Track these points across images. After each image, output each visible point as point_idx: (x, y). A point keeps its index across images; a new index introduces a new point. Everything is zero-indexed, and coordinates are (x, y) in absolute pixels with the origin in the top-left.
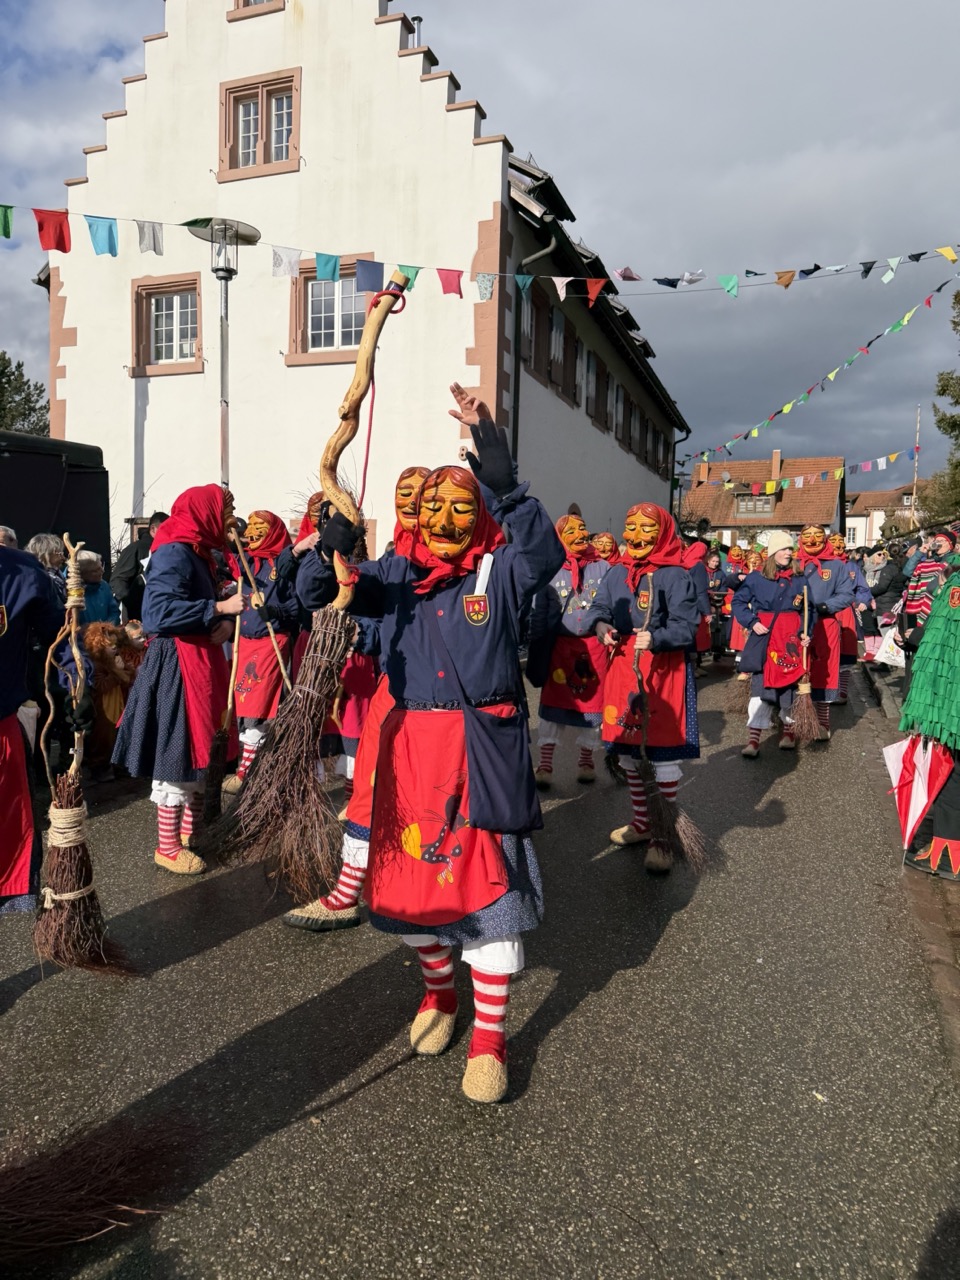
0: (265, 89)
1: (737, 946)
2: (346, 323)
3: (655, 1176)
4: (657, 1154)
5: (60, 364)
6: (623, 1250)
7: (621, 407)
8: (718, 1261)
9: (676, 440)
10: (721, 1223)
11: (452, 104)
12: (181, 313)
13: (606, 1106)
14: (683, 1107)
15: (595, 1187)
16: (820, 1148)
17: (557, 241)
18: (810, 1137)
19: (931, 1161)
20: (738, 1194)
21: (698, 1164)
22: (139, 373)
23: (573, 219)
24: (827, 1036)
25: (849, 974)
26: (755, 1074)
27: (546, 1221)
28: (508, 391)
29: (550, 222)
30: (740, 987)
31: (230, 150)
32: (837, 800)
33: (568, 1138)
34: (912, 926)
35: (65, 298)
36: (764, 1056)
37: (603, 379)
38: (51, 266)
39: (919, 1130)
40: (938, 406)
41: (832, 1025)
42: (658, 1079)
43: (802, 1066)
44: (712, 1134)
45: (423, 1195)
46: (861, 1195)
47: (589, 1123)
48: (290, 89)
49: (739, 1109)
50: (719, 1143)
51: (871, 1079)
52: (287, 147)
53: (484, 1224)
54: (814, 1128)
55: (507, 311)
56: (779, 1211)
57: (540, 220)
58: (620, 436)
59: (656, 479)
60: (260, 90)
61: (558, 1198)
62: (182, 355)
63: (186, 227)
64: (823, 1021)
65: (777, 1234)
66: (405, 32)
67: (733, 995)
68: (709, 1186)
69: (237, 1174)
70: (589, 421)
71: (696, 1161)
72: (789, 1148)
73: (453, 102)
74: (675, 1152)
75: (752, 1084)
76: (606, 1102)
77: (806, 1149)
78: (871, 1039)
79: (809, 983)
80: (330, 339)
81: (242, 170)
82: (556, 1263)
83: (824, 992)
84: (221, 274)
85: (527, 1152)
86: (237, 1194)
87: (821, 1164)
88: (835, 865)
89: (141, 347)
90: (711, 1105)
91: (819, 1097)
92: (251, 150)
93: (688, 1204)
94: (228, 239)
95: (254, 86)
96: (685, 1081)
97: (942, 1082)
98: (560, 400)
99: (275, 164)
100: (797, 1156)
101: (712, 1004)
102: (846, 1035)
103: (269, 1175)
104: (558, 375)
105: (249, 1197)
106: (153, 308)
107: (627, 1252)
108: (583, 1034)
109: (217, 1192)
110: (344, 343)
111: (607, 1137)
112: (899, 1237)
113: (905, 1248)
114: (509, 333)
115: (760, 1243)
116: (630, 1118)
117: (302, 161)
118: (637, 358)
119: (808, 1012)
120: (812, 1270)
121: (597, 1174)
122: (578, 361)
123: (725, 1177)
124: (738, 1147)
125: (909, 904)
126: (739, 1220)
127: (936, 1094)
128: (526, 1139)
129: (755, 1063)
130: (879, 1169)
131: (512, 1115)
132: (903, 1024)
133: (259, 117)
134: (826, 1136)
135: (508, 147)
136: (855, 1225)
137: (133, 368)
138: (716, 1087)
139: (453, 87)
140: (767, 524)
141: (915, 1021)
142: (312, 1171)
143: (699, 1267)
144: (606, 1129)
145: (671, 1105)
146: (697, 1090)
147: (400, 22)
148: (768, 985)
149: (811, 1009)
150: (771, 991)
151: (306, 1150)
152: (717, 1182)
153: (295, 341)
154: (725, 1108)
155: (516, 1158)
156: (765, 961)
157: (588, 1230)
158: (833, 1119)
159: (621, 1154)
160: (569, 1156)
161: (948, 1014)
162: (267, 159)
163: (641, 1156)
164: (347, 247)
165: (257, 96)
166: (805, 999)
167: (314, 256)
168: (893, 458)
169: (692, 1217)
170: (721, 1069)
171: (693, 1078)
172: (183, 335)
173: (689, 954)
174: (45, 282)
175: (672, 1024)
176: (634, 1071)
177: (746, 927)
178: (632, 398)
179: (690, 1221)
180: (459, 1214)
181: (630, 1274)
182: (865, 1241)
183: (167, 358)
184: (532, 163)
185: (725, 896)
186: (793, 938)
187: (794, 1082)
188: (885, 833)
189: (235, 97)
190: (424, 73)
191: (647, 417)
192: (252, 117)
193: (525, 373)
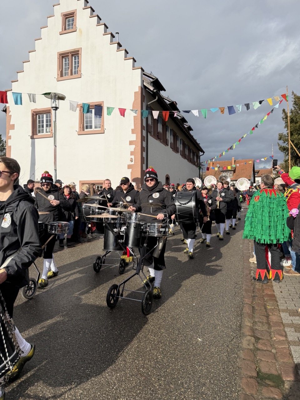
0: (71, 54)
1: (189, 300)
2: (96, 122)
3: (146, 360)
4: (148, 355)
5: (9, 135)
6: (131, 379)
7: (182, 145)
8: (157, 381)
9: (200, 155)
10: (161, 372)
11: (126, 58)
12: (46, 120)
13: (138, 343)
14: (160, 343)
15: (128, 364)
16: (195, 353)
17: (158, 98)
18: (194, 350)
19: (226, 356)
20: (168, 365)
21: (159, 358)
22: (32, 138)
23: (165, 90)
24: (207, 324)
25: (219, 307)
26: (183, 334)
27: (112, 373)
28: (145, 141)
29: (156, 92)
30: (186, 311)
31: (61, 72)
32: (231, 260)
34: (242, 294)
35: (11, 116)
36: (187, 329)
37: (175, 137)
38: (7, 106)
39: (225, 347)
40: (279, 143)
41: (209, 321)
42: (155, 336)
43: (197, 332)
44: (166, 350)
45: (79, 367)
46: (203, 364)
47: (131, 348)
48: (78, 54)
49: (176, 343)
50: (167, 352)
51: (217, 335)
52: (78, 70)
53: (94, 374)
54: (195, 348)
56: (179, 369)
57: (153, 91)
58: (182, 154)
59: (194, 166)
60: (69, 54)
62: (47, 132)
63: (43, 95)
64: (207, 320)
65: (176, 374)
66: (112, 37)
67: (183, 314)
68: (161, 363)
70: (171, 150)
71: (159, 357)
72: (187, 353)
73: (126, 57)
74: (154, 355)
75: (181, 337)
76: (138, 342)
77: (191, 353)
78: (220, 324)
79: (206, 310)
80: (91, 127)
81: (64, 77)
82: (111, 383)
83: (210, 312)
84: (54, 108)
88: (225, 278)
89: (34, 129)
90: (168, 342)
92: (67, 72)
93: (153, 368)
94: (56, 98)
95: (68, 53)
96: (162, 336)
97: (236, 336)
98: (162, 144)
99: (74, 76)
100: (189, 355)
101: (177, 316)
102: (213, 323)
104: (161, 137)
106: (38, 118)
107: (133, 380)
108: (137, 325)
110: (96, 127)
111: (136, 351)
112: (210, 374)
113: (211, 377)
114: (144, 124)
115: (171, 377)
116: (144, 346)
117: (82, 74)
118: (186, 131)
120: (183, 383)
121: (130, 361)
122: (167, 132)
123: (166, 361)
124: (172, 353)
125: (244, 288)
126: (167, 371)
127: (234, 338)
128: (112, 352)
129: (184, 331)
130: (211, 358)
131: (110, 346)
132: (230, 320)
133: (69, 62)
134: (198, 350)
135: (143, 70)
136: (199, 372)
137: (31, 136)
138: (171, 338)
139: (126, 53)
141: (234, 319)
143: (151, 383)
144: (136, 349)
145: (157, 343)
146: (165, 339)
147: (110, 35)
149: (205, 317)
150: (195, 312)
152: (163, 362)
153: (80, 127)
154: (171, 343)
155: (108, 357)
156: (196, 304)
157: (123, 375)
158: (202, 345)
159: (138, 356)
161: (245, 317)
162: (72, 74)
163: (144, 356)
165: (69, 56)
166: (204, 314)
167: (82, 103)
168: (266, 159)
169: (153, 371)
170: (174, 333)
171: (165, 336)
172: (47, 126)
173: (174, 303)
174: (5, 111)
175: (163, 322)
176: (148, 334)
178: (185, 143)
179: (153, 372)
180: (88, 372)
181: (132, 385)
182: (200, 376)
183: (42, 133)
184: (152, 74)
185: (189, 287)
186: (206, 298)
187: (194, 336)
188: (243, 269)
189: (62, 56)
190: (117, 49)
191: (190, 148)
192: (67, 62)
193: (150, 136)
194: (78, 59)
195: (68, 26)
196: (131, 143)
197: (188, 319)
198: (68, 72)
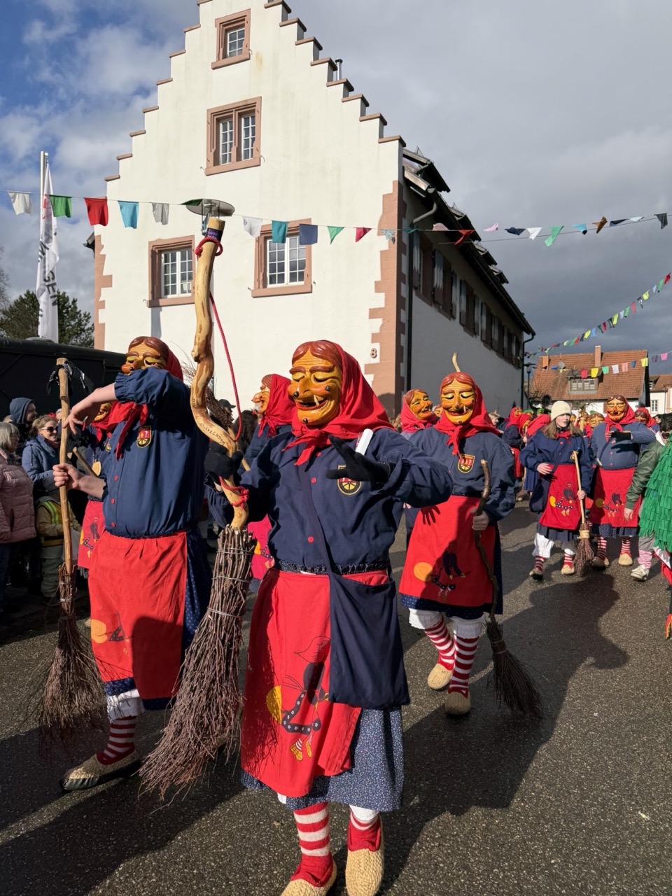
0: (237, 112)
1: (579, 703)
2: (293, 267)
3: (522, 871)
4: (523, 855)
5: (101, 299)
7: (484, 318)
9: (525, 340)
11: (364, 117)
12: (181, 263)
14: (542, 821)
15: (479, 878)
16: (645, 854)
17: (438, 206)
18: (638, 846)
20: (584, 887)
21: (555, 864)
22: (154, 304)
23: (448, 190)
24: (648, 771)
26: (595, 798)
28: (404, 309)
29: (433, 193)
30: (582, 733)
31: (214, 153)
33: (458, 842)
35: (104, 256)
36: (601, 784)
37: (471, 300)
38: (96, 235)
41: (651, 763)
42: (522, 800)
43: (630, 793)
44: (564, 842)
47: (473, 831)
48: (254, 111)
49: (583, 824)
50: (569, 848)
54: (640, 839)
55: (403, 255)
57: (426, 192)
58: (484, 339)
59: (510, 368)
60: (233, 113)
61: (451, 886)
62: (183, 292)
63: (185, 206)
64: (645, 760)
66: (331, 70)
68: (563, 879)
69: (222, 861)
70: (461, 328)
71: (553, 861)
72: (622, 853)
73: (364, 115)
74: (537, 854)
75: (592, 805)
76: (484, 816)
77: (634, 855)
79: (633, 731)
80: (281, 278)
81: (222, 166)
83: (645, 738)
85: (428, 851)
86: (223, 874)
87: (646, 866)
89: (155, 287)
90: (563, 820)
91: (644, 816)
92: (228, 153)
94: (213, 212)
95: (230, 110)
96: (543, 802)
98: (442, 316)
99: (244, 162)
100: (629, 860)
101: (562, 745)
102: (663, 771)
103: (245, 861)
104: (439, 298)
105: (230, 878)
106: (163, 260)
109: (209, 873)
110: (291, 281)
111: (486, 842)
114: (405, 270)
116: (503, 828)
117: (262, 159)
118: (495, 283)
119: (633, 752)
121: (479, 869)
122: (454, 288)
123: (573, 873)
124: (583, 852)
128: (427, 841)
129: (595, 790)
133: (233, 130)
134: (650, 845)
135: (402, 143)
137: (150, 301)
138: (566, 807)
139: (364, 105)
140: (593, 398)
142: (275, 860)
144: (486, 836)
145: (533, 819)
146: (552, 808)
147: (327, 64)
148: (602, 732)
149: (636, 750)
150: (606, 737)
151: (270, 845)
152: (568, 877)
153: (258, 280)
154: (573, 823)
155: (420, 855)
156: (600, 715)
158: (654, 833)
159: (497, 854)
160: (459, 855)
162: (239, 158)
163: (512, 857)
164: (293, 215)
165: (232, 117)
166: (631, 743)
167: (271, 222)
170: (568, 792)
171: (549, 799)
172: (183, 278)
174: (91, 245)
177: (585, 690)
178: (492, 312)
183: (172, 293)
184: (419, 154)
186: (621, 698)
187: (624, 805)
189: (217, 119)
190: (344, 97)
191: (503, 324)
192: (228, 131)
193: (416, 297)
194: (253, 123)
195: (230, 49)
196: (373, 313)
197: (594, 756)
198: (230, 154)
